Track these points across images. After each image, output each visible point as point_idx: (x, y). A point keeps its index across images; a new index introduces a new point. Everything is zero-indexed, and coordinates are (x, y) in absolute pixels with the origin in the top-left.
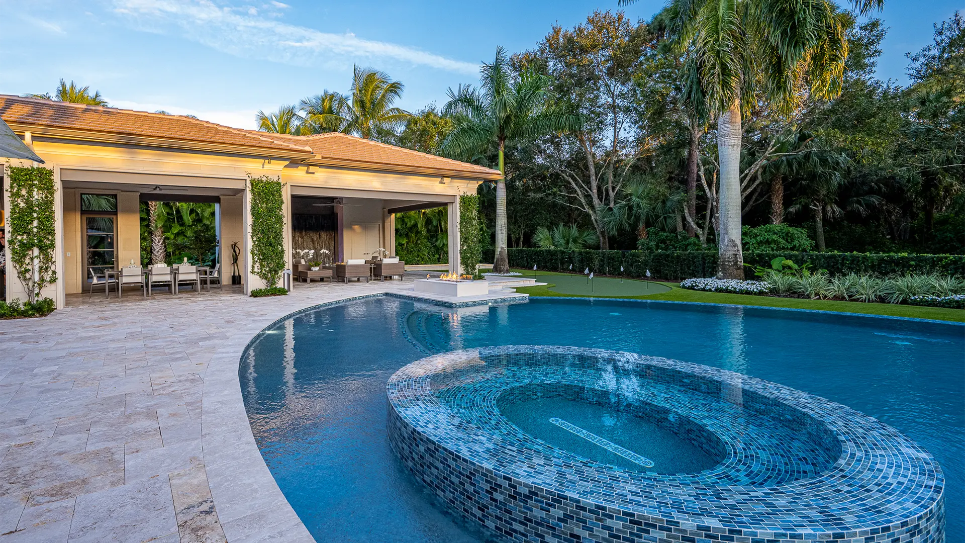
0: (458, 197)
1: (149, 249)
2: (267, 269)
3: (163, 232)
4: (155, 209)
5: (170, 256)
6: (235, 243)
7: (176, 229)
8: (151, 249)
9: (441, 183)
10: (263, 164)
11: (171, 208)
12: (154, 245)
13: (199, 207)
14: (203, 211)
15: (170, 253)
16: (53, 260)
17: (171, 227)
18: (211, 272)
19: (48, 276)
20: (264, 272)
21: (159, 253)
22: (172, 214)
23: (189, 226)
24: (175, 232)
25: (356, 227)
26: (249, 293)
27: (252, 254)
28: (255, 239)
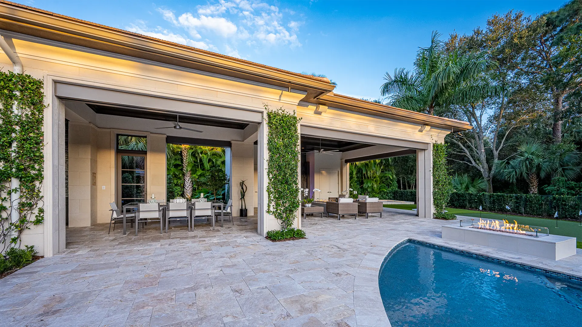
0: (432, 145)
1: (182, 185)
2: (282, 209)
3: (191, 174)
4: (186, 158)
5: (195, 190)
6: (243, 182)
7: (199, 172)
8: (184, 185)
9: (421, 131)
10: (280, 96)
11: (197, 158)
12: (186, 183)
13: (214, 158)
14: (216, 160)
15: (195, 188)
16: (41, 195)
17: (196, 171)
18: (224, 208)
19: (34, 215)
20: (279, 211)
21: (189, 188)
22: (197, 162)
23: (207, 170)
24: (199, 174)
25: (323, 172)
26: (265, 234)
27: (268, 192)
28: (271, 176)
